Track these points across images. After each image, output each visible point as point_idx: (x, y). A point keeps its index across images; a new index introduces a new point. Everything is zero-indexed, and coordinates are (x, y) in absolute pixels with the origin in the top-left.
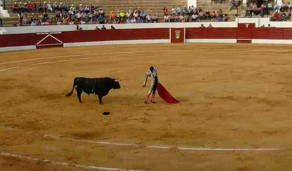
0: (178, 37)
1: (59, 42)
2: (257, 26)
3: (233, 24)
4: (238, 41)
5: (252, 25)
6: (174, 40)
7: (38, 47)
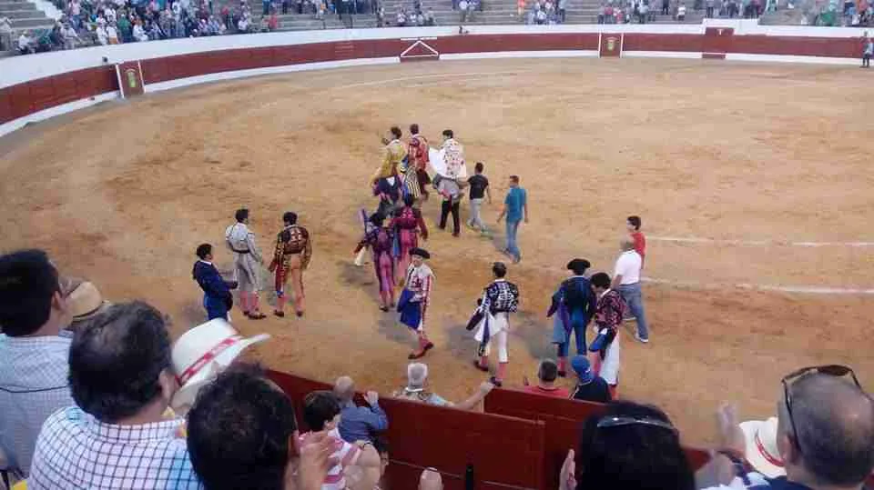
0: (611, 47)
1: (430, 52)
2: (736, 33)
3: (698, 29)
4: (704, 56)
5: (729, 31)
6: (604, 52)
7: (402, 60)
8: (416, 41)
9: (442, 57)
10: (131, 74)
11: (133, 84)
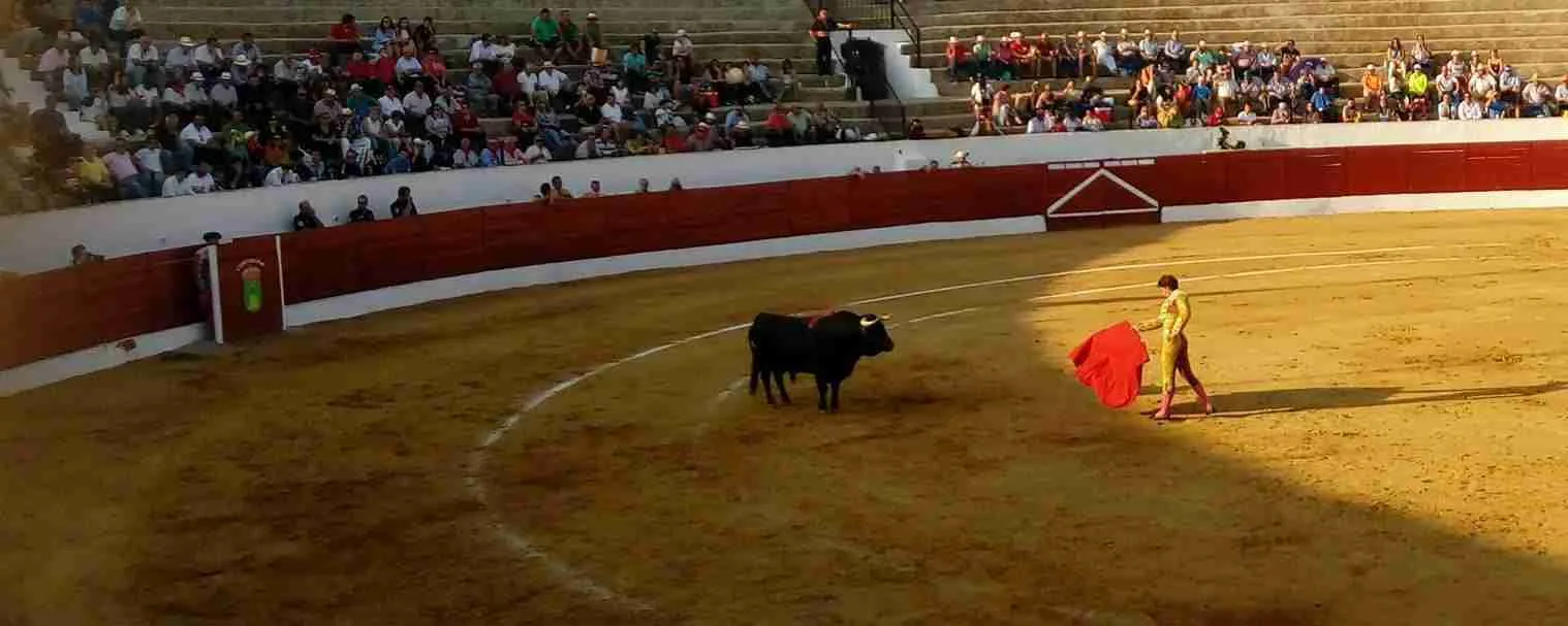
7: (1053, 225)
8: (1094, 171)
9: (1170, 213)
10: (250, 272)
11: (254, 303)
